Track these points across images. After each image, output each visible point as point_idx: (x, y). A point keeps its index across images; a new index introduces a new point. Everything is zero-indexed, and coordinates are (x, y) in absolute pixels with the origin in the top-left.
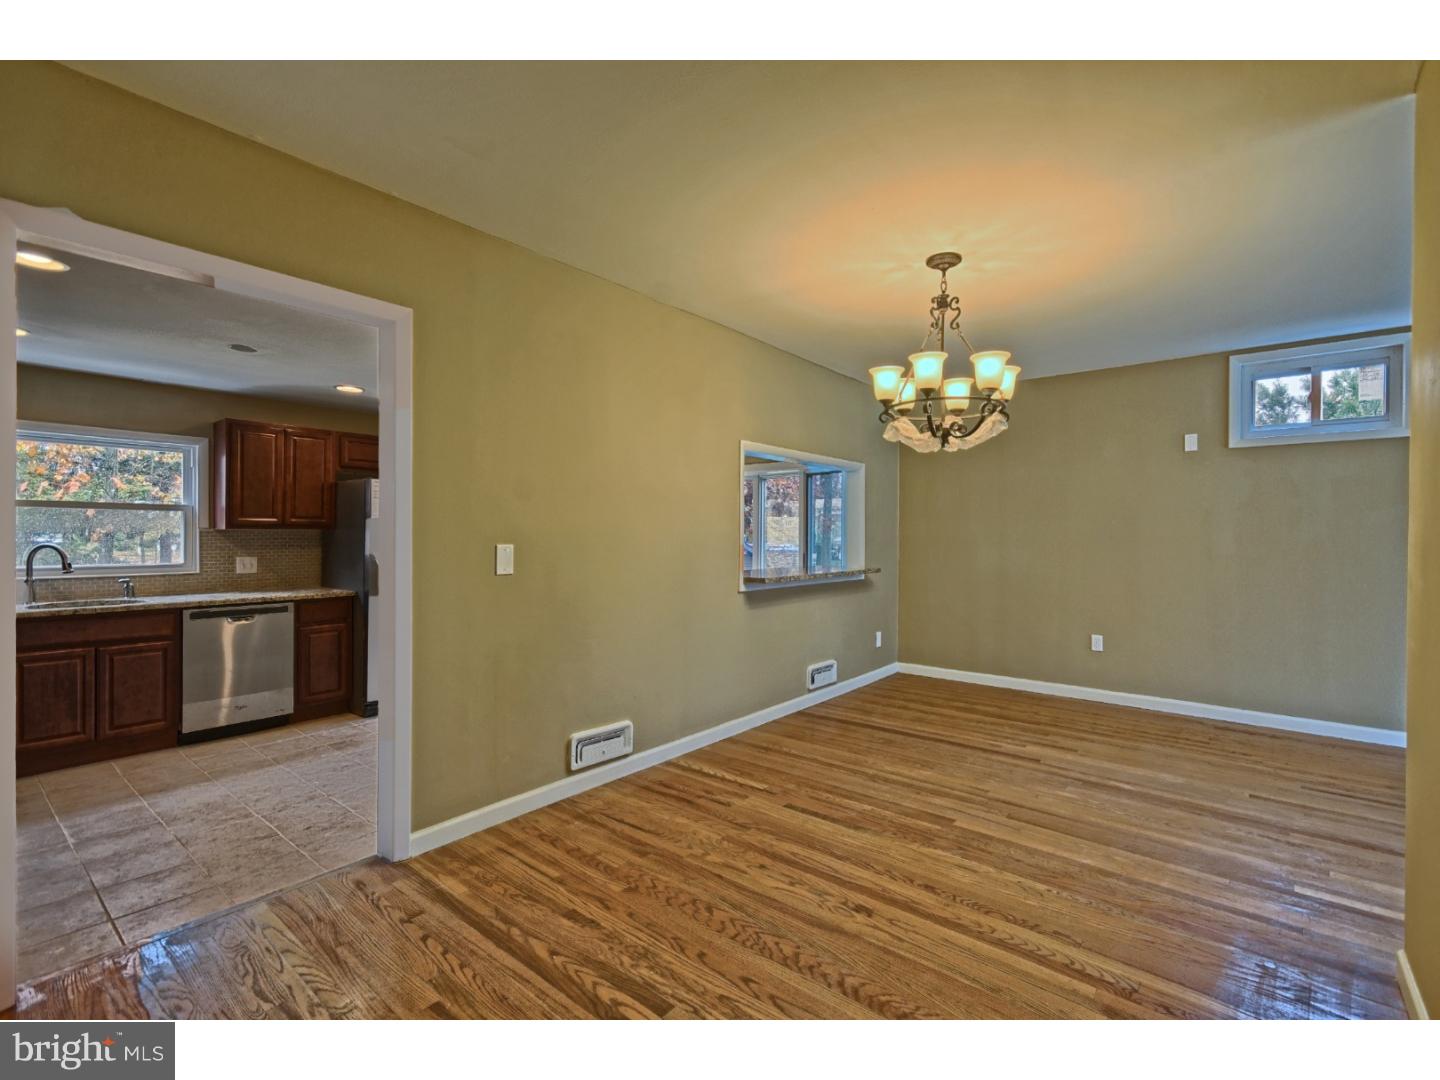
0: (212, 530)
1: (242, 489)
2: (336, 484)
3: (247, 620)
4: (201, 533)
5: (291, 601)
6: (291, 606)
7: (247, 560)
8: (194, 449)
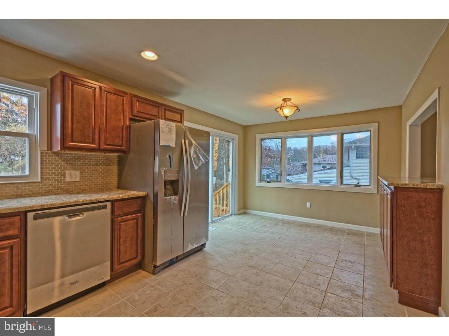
0: (50, 152)
1: (72, 123)
2: (130, 126)
3: (79, 216)
4: (42, 153)
5: (108, 201)
6: (109, 204)
7: (74, 172)
8: (36, 95)
